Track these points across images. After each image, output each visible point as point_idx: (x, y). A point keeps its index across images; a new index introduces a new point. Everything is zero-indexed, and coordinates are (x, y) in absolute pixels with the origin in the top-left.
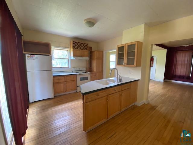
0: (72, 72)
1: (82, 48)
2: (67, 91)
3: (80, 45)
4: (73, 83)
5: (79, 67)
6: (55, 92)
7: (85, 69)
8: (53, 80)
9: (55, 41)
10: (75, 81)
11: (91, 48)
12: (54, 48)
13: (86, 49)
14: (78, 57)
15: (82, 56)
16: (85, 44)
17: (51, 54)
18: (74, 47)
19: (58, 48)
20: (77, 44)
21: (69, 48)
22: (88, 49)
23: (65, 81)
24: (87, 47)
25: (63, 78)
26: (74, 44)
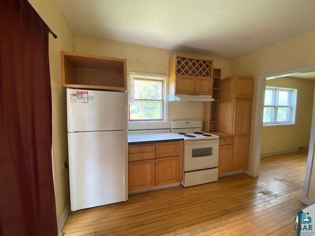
1: (197, 73)
2: (159, 182)
3: (194, 64)
4: (174, 163)
5: (187, 121)
6: (130, 185)
7: (200, 125)
8: (129, 154)
9: (138, 60)
10: (179, 157)
11: (218, 71)
13: (207, 74)
14: (187, 96)
15: (195, 93)
16: (205, 62)
17: (126, 89)
18: (178, 71)
20: (187, 64)
21: (165, 74)
22: (212, 74)
23: (156, 158)
24: (210, 70)
25: (152, 148)
26: (179, 62)
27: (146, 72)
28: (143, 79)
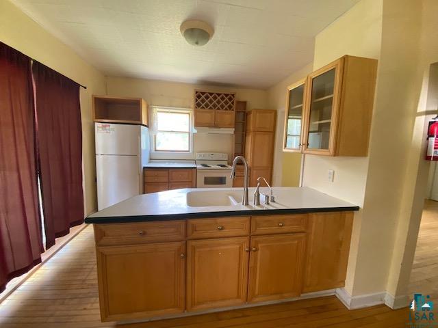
0: (195, 162)
1: (219, 106)
3: (215, 98)
5: (212, 153)
9: (162, 95)
11: (244, 104)
12: (158, 110)
13: (230, 107)
14: (207, 128)
15: (216, 126)
16: (227, 95)
18: (198, 105)
19: (167, 110)
20: (207, 97)
22: (234, 107)
23: (169, 182)
24: (233, 103)
25: (166, 173)
26: (199, 97)
27: (171, 106)
28: (168, 112)
